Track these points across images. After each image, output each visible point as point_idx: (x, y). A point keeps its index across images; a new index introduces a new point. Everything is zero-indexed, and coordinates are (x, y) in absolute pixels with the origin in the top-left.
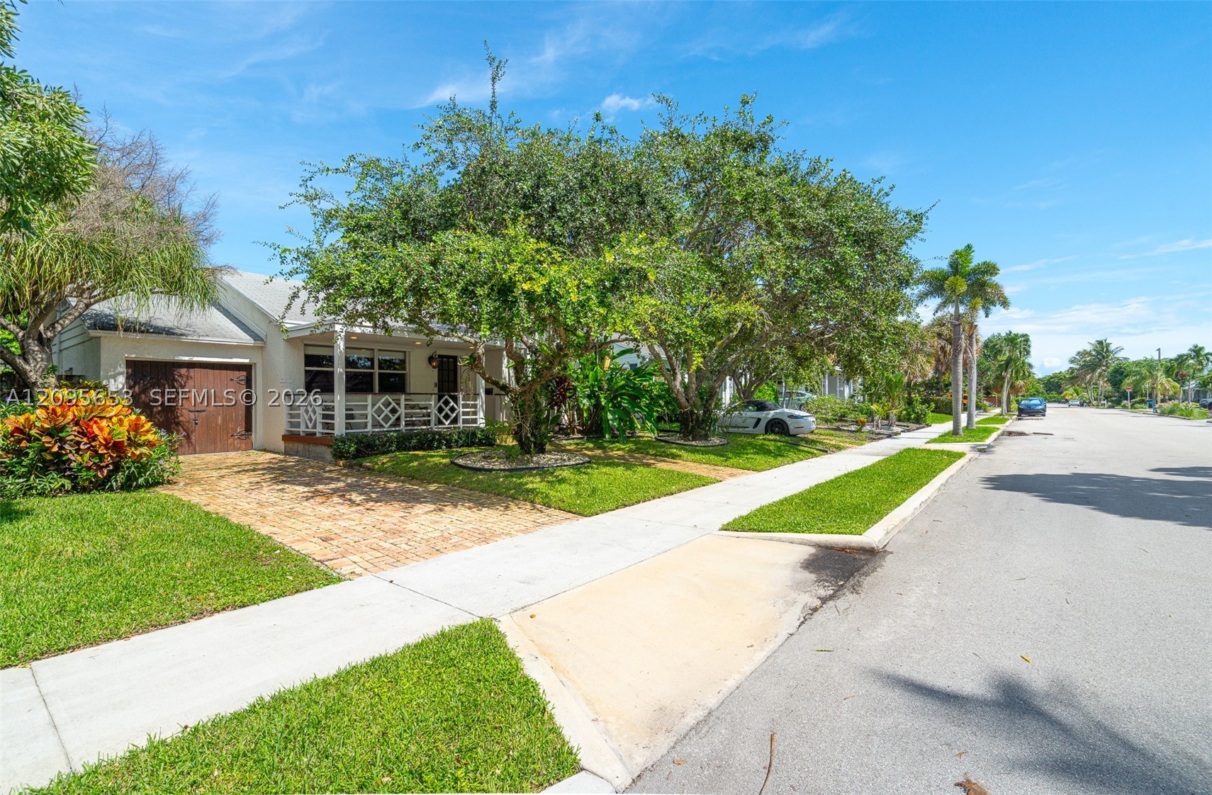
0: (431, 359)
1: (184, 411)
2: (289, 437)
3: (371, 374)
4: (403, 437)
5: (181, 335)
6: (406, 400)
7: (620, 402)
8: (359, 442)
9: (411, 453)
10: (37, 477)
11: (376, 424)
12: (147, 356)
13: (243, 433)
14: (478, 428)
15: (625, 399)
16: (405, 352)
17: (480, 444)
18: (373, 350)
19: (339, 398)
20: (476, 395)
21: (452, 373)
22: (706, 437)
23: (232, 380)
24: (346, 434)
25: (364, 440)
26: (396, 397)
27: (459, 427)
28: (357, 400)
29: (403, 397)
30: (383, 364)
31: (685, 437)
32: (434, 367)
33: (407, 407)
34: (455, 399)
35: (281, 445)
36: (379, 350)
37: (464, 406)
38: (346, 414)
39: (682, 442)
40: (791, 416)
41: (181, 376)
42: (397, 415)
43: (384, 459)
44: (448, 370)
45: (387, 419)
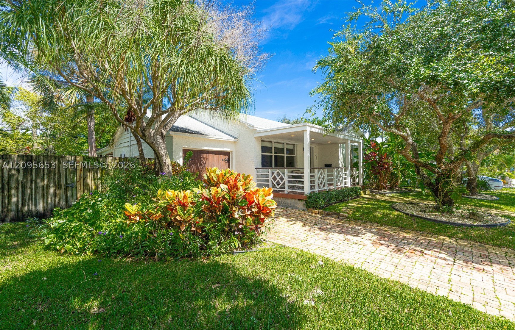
3: (283, 157)
5: (206, 135)
12: (191, 147)
16: (294, 145)
23: (223, 160)
24: (310, 192)
33: (328, 176)
36: (286, 144)
37: (344, 175)
38: (310, 181)
41: (204, 158)
42: (324, 181)
45: (321, 183)
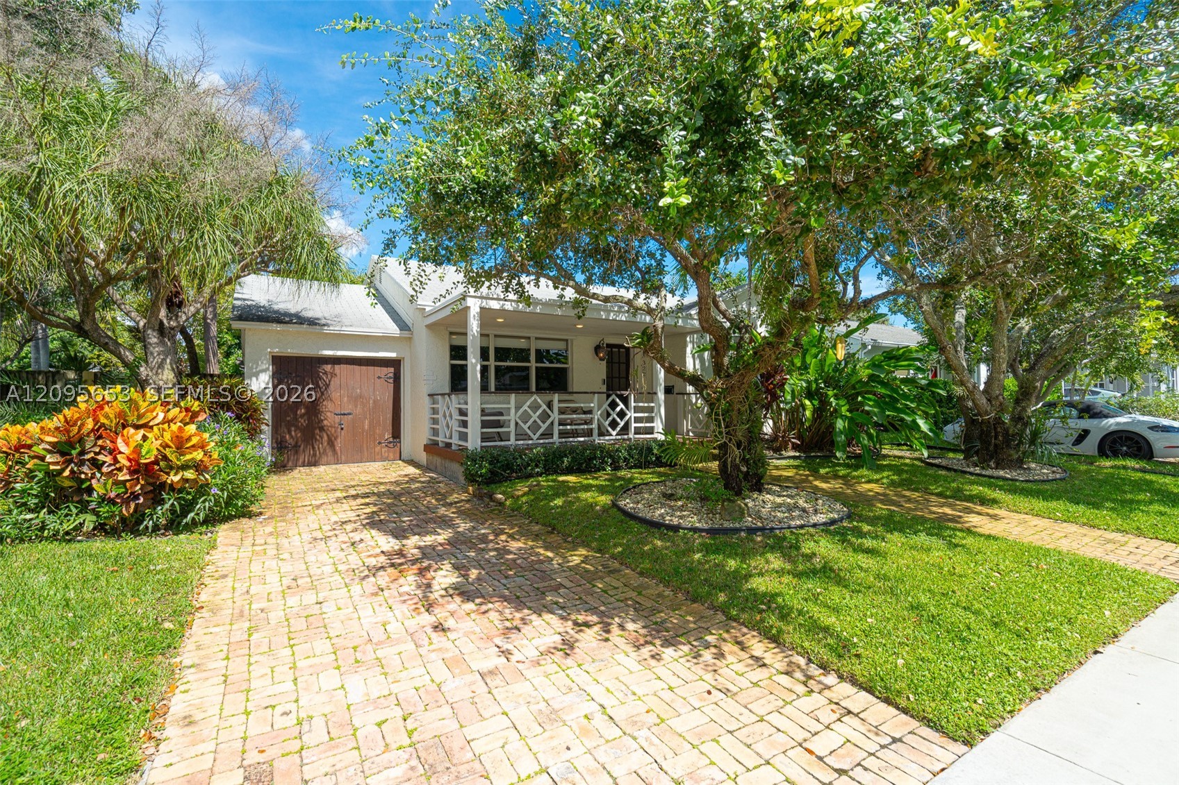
0: (597, 349)
1: (328, 414)
2: (431, 448)
3: (527, 368)
4: (554, 453)
5: (324, 325)
6: (560, 401)
7: (862, 404)
8: (494, 461)
9: (561, 478)
10: (50, 512)
11: (521, 435)
12: (290, 351)
13: (391, 440)
14: (655, 440)
15: (870, 400)
16: (567, 340)
17: (659, 463)
18: (529, 338)
19: (474, 400)
20: (652, 394)
21: (623, 367)
22: (1019, 464)
23: (379, 378)
24: (482, 447)
25: (501, 458)
26: (548, 397)
27: (629, 439)
28: (496, 402)
29: (556, 397)
30: (540, 355)
31: (983, 463)
32: (601, 359)
33: (562, 412)
34: (625, 401)
35: (423, 457)
36: (536, 338)
37: (637, 410)
38: (482, 421)
39: (978, 470)
40: (1155, 428)
41: (325, 373)
42: (549, 422)
43: (521, 488)
44: (619, 363)
45: (535, 428)
